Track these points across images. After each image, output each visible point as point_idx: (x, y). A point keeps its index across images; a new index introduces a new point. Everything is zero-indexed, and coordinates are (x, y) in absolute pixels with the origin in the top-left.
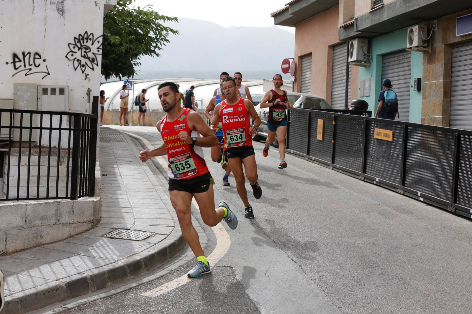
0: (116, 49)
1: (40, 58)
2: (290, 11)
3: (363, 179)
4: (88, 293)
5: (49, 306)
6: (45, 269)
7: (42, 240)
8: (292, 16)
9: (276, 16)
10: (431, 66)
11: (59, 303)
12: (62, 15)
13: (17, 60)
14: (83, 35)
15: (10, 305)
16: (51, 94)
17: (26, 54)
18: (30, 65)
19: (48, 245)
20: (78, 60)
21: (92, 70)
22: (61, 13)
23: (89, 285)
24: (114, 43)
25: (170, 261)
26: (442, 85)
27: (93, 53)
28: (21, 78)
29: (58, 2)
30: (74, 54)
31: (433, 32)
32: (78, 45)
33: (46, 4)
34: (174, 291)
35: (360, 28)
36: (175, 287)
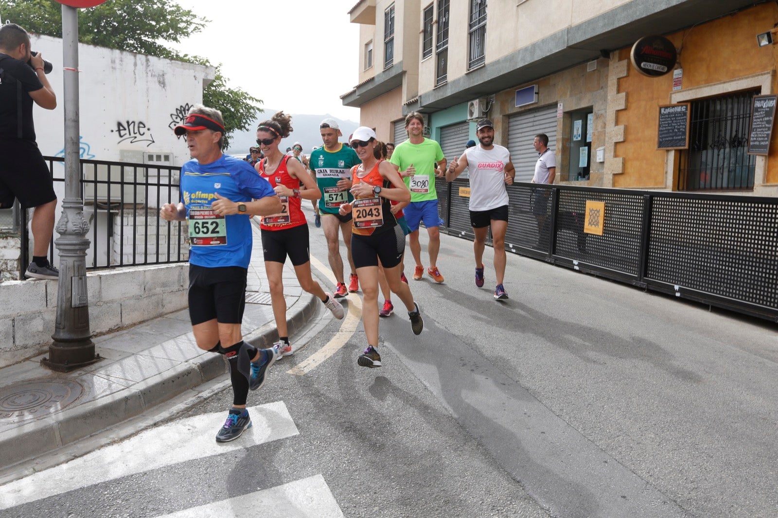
1: (145, 127)
2: (357, 93)
3: (447, 232)
4: (224, 373)
5: (179, 395)
6: (170, 345)
7: (164, 309)
8: (358, 97)
9: (344, 98)
11: (191, 390)
12: (164, 87)
13: (121, 128)
14: (184, 106)
15: (129, 401)
16: (157, 160)
17: (130, 123)
18: (135, 133)
19: (170, 314)
22: (162, 85)
23: (225, 364)
25: (306, 325)
28: (126, 144)
29: (159, 75)
31: (492, 105)
32: (180, 115)
33: (147, 76)
34: (323, 365)
35: (424, 104)
36: (323, 360)
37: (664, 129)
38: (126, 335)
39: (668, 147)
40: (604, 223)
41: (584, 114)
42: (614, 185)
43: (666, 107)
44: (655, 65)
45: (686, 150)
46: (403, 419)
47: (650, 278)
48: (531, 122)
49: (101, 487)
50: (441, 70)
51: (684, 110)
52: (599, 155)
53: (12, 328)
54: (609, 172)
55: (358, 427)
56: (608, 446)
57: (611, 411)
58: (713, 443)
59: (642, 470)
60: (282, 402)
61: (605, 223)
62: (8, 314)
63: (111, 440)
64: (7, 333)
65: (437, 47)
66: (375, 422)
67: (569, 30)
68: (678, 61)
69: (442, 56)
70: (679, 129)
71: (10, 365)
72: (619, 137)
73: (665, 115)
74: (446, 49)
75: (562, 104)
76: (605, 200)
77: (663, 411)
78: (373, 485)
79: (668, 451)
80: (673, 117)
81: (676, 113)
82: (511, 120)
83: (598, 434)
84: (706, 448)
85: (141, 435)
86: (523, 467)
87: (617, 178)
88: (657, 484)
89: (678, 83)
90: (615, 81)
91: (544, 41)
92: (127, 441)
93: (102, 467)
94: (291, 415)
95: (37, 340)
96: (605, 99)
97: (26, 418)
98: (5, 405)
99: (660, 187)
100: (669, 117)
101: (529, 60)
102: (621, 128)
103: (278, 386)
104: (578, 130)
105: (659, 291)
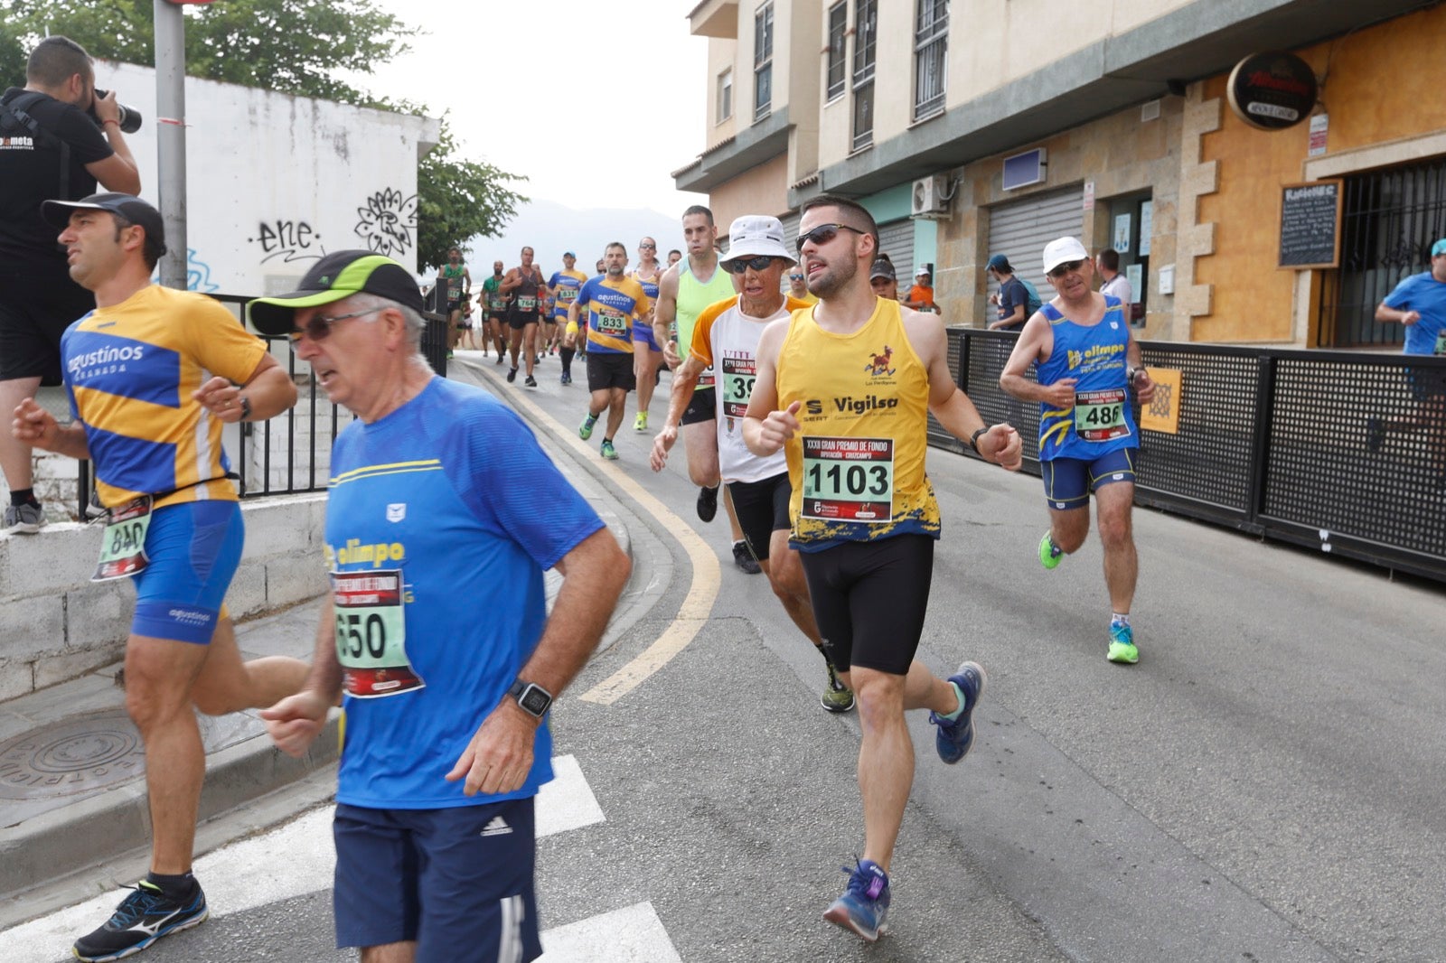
0: (433, 225)
1: (310, 232)
2: (704, 167)
8: (705, 174)
9: (678, 176)
10: (953, 243)
12: (345, 157)
13: (267, 234)
14: (383, 193)
17: (283, 224)
18: (292, 244)
20: (376, 237)
21: (400, 254)
22: (343, 155)
24: (431, 213)
26: (974, 274)
27: (403, 226)
28: (277, 265)
29: (336, 135)
30: (370, 227)
31: (958, 187)
32: (376, 210)
33: (315, 137)
34: (647, 684)
35: (829, 186)
36: (648, 674)
37: (1292, 229)
38: (274, 625)
39: (1299, 263)
40: (1180, 410)
41: (1134, 202)
42: (1192, 336)
43: (1296, 188)
44: (1275, 107)
45: (1332, 270)
46: (805, 791)
47: (1272, 515)
48: (1033, 218)
49: (227, 924)
50: (862, 122)
51: (1330, 191)
52: (1163, 280)
53: (62, 611)
54: (1184, 313)
55: (719, 807)
56: (1208, 851)
57: (1211, 779)
58: (1420, 847)
59: (1280, 899)
60: (571, 756)
61: (1183, 410)
62: (54, 584)
63: (246, 830)
64: (52, 625)
65: (855, 79)
66: (750, 796)
67: (1107, 44)
68: (1319, 99)
69: (864, 96)
70: (1320, 230)
71: (59, 683)
72: (1203, 246)
73: (1293, 202)
74: (872, 83)
75: (1092, 185)
76: (1183, 365)
77: (1314, 779)
78: (749, 925)
79: (1331, 862)
80: (1309, 207)
81: (1314, 199)
82: (995, 215)
83: (1186, 824)
84: (1407, 857)
85: (304, 819)
86: (1043, 891)
87: (1198, 323)
88: (1313, 930)
89: (1318, 141)
90: (1196, 140)
91: (1058, 65)
92: (278, 831)
93: (229, 883)
94: (590, 782)
95: (108, 635)
96: (1175, 174)
97: (88, 787)
98: (47, 761)
99: (1282, 339)
100: (1300, 208)
101: (1029, 102)
102: (1207, 228)
103: (562, 724)
104: (1123, 233)
105: (1290, 540)
